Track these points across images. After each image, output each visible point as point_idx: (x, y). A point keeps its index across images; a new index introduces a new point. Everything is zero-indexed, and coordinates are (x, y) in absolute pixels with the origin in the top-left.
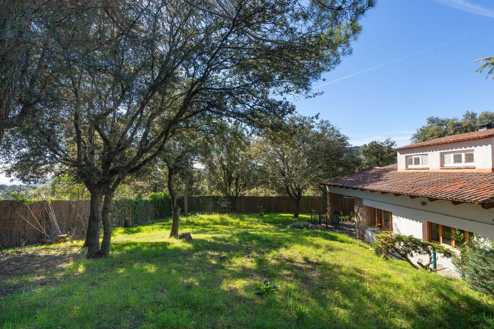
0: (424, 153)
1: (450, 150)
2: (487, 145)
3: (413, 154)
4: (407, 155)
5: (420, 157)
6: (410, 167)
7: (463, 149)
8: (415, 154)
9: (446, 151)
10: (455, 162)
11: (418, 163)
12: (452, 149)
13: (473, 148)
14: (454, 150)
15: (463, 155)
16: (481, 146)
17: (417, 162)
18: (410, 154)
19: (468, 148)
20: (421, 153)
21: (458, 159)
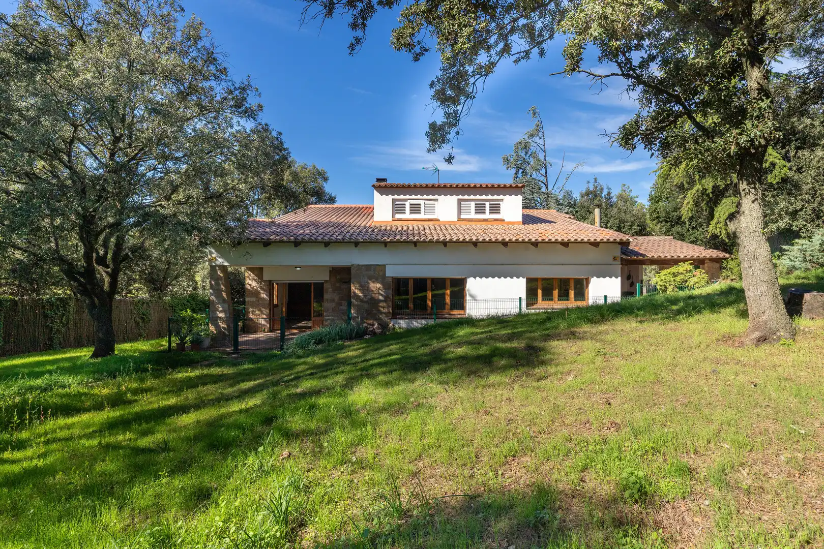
0: (431, 197)
1: (472, 197)
2: (516, 195)
3: (408, 197)
4: (396, 197)
5: (422, 202)
6: (398, 216)
7: (490, 197)
8: (413, 197)
9: (466, 197)
10: (477, 212)
11: (419, 212)
12: (476, 196)
13: (501, 197)
14: (478, 197)
15: (487, 204)
16: (510, 195)
17: (415, 209)
18: (402, 197)
19: (496, 197)
20: (425, 197)
21: (480, 209)
